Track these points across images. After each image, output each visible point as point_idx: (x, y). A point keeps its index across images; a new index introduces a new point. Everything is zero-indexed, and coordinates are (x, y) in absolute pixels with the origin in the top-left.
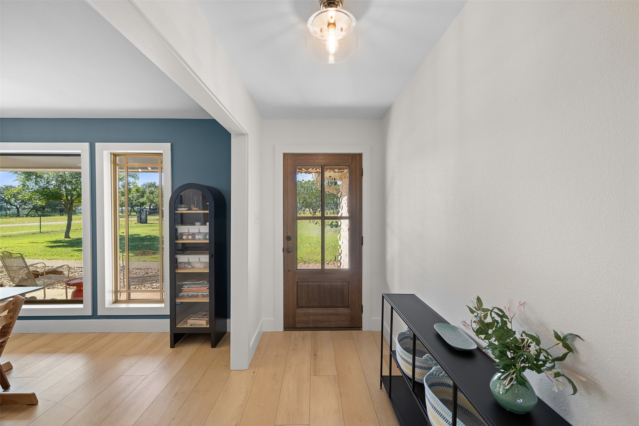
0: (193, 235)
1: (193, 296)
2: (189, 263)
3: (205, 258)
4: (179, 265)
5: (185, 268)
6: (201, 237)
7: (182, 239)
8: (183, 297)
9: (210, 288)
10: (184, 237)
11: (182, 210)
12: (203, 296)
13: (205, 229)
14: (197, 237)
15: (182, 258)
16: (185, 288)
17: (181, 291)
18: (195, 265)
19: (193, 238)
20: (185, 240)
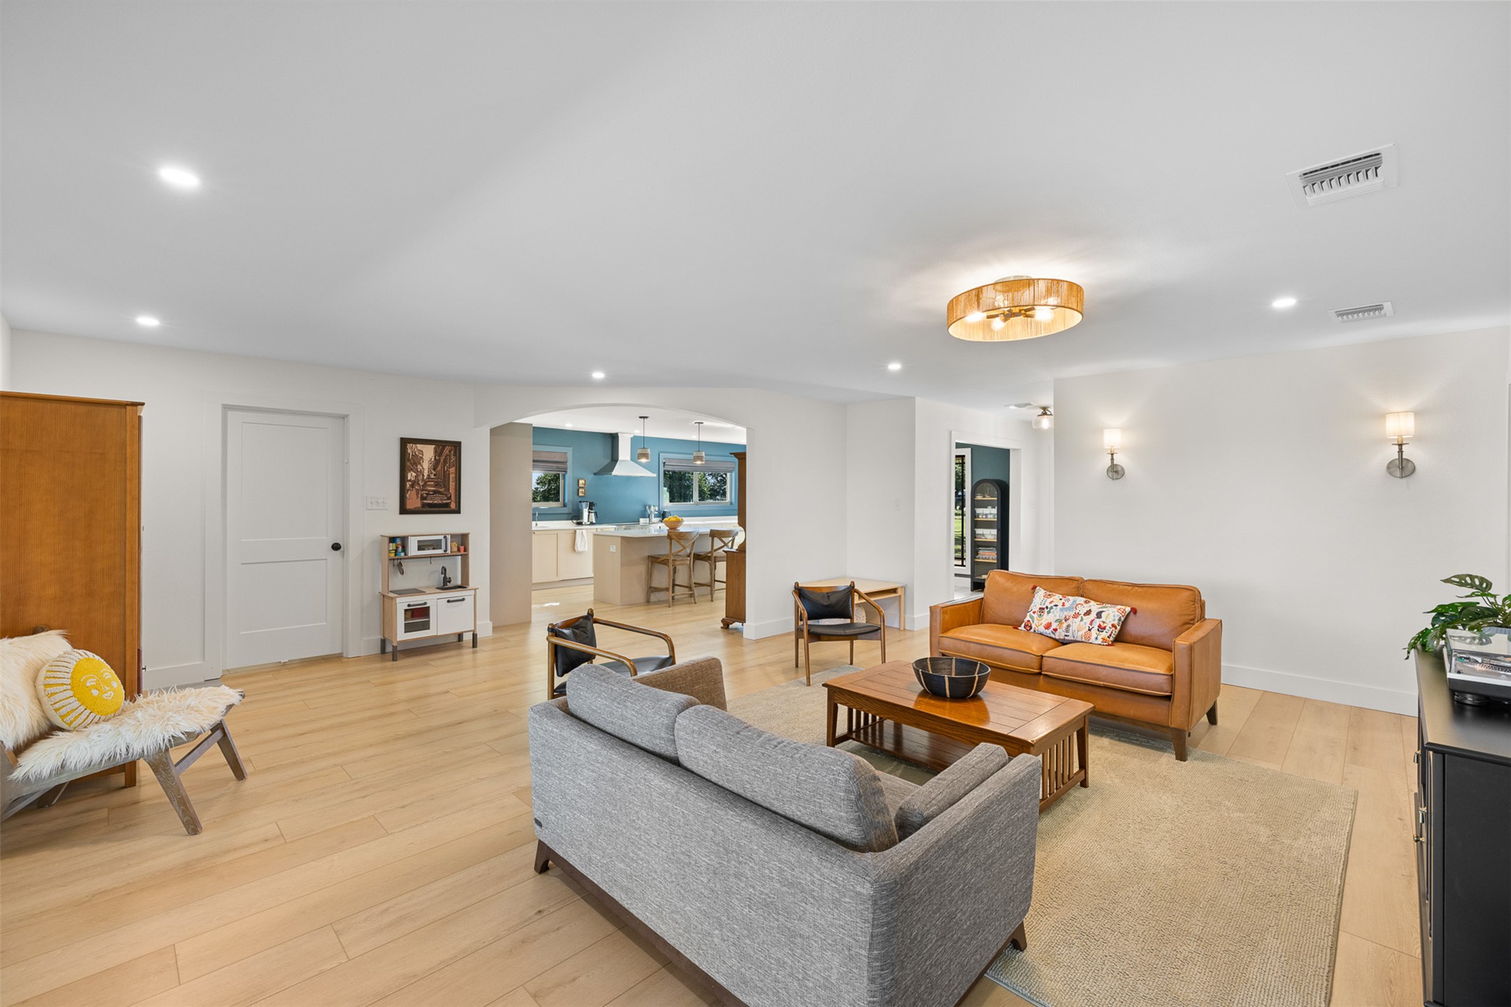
0: (986, 515)
1: (986, 558)
2: (983, 535)
3: (994, 532)
4: (977, 536)
5: (981, 538)
6: (992, 516)
7: (978, 518)
8: (979, 558)
9: (997, 554)
10: (980, 517)
11: (979, 497)
12: (993, 559)
13: (994, 511)
14: (989, 516)
15: (979, 531)
16: (981, 552)
17: (978, 554)
18: (987, 537)
19: (986, 517)
20: (981, 518)
